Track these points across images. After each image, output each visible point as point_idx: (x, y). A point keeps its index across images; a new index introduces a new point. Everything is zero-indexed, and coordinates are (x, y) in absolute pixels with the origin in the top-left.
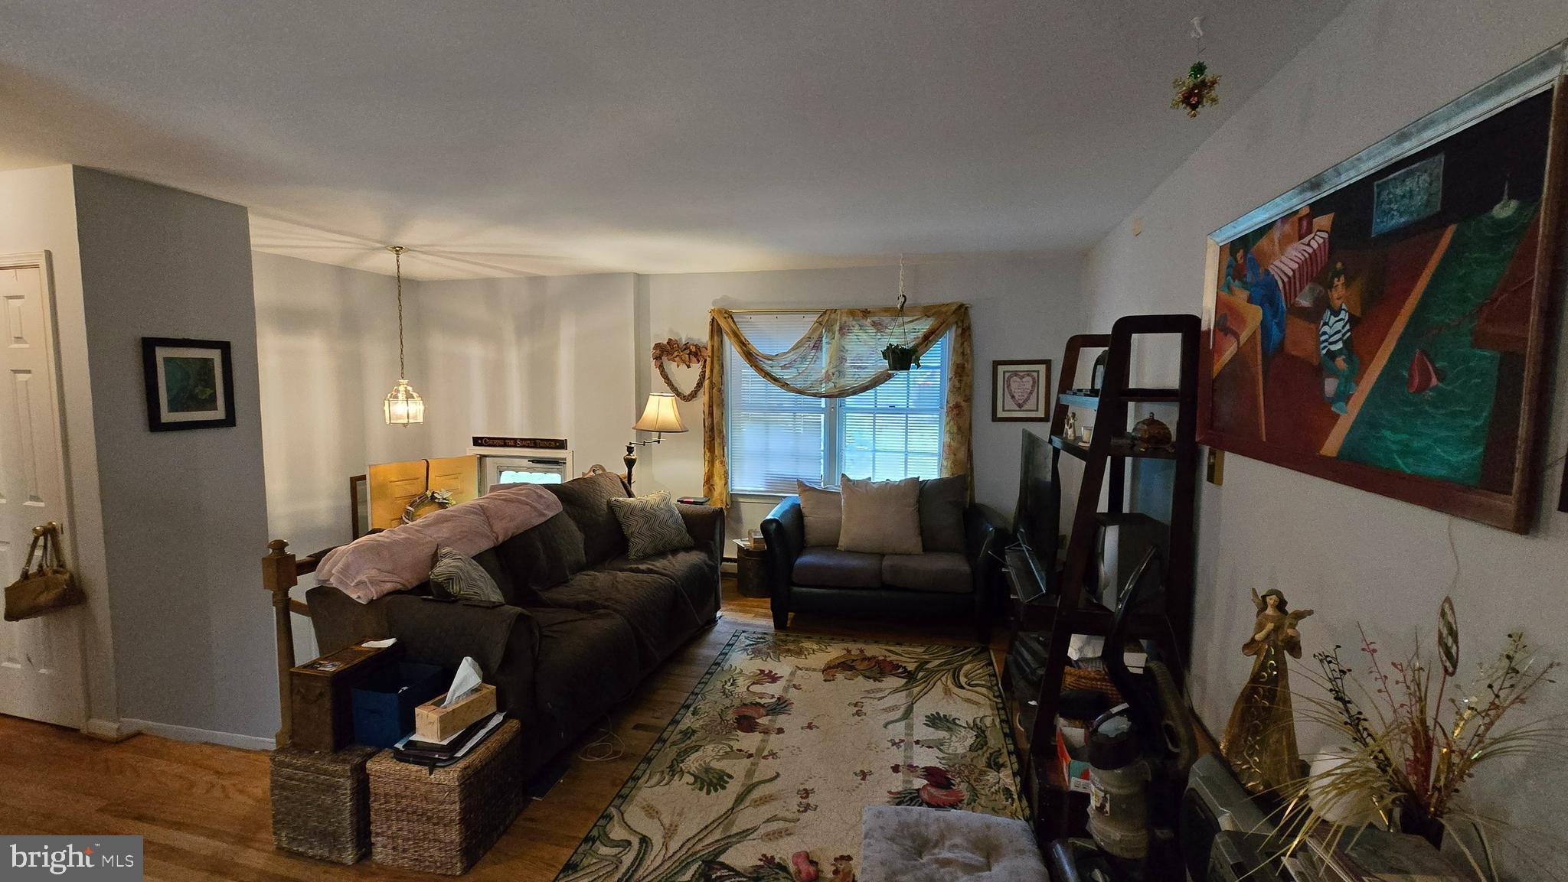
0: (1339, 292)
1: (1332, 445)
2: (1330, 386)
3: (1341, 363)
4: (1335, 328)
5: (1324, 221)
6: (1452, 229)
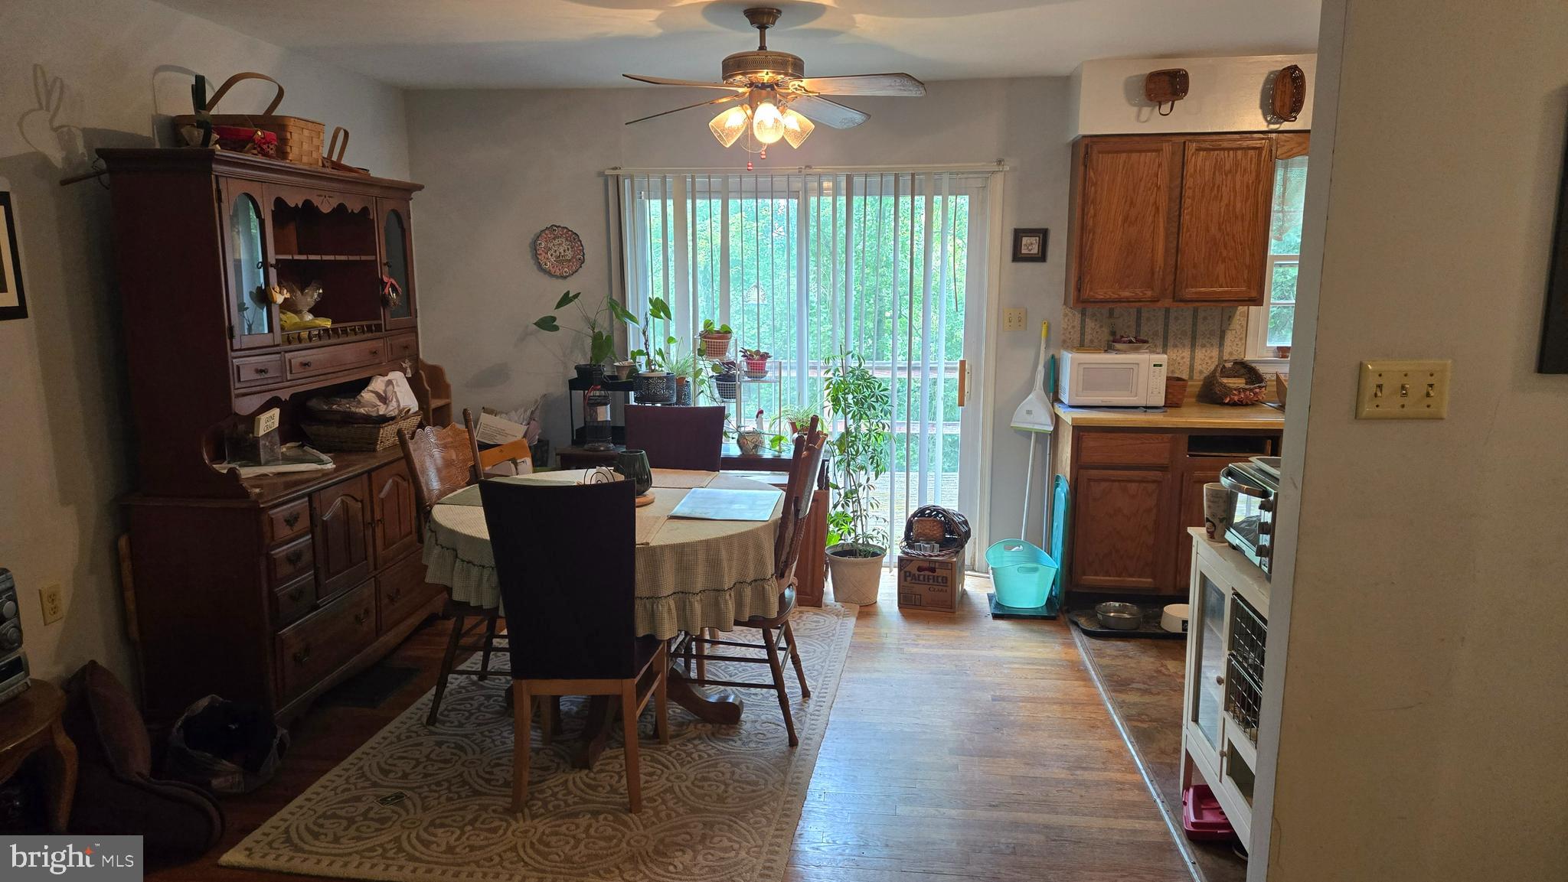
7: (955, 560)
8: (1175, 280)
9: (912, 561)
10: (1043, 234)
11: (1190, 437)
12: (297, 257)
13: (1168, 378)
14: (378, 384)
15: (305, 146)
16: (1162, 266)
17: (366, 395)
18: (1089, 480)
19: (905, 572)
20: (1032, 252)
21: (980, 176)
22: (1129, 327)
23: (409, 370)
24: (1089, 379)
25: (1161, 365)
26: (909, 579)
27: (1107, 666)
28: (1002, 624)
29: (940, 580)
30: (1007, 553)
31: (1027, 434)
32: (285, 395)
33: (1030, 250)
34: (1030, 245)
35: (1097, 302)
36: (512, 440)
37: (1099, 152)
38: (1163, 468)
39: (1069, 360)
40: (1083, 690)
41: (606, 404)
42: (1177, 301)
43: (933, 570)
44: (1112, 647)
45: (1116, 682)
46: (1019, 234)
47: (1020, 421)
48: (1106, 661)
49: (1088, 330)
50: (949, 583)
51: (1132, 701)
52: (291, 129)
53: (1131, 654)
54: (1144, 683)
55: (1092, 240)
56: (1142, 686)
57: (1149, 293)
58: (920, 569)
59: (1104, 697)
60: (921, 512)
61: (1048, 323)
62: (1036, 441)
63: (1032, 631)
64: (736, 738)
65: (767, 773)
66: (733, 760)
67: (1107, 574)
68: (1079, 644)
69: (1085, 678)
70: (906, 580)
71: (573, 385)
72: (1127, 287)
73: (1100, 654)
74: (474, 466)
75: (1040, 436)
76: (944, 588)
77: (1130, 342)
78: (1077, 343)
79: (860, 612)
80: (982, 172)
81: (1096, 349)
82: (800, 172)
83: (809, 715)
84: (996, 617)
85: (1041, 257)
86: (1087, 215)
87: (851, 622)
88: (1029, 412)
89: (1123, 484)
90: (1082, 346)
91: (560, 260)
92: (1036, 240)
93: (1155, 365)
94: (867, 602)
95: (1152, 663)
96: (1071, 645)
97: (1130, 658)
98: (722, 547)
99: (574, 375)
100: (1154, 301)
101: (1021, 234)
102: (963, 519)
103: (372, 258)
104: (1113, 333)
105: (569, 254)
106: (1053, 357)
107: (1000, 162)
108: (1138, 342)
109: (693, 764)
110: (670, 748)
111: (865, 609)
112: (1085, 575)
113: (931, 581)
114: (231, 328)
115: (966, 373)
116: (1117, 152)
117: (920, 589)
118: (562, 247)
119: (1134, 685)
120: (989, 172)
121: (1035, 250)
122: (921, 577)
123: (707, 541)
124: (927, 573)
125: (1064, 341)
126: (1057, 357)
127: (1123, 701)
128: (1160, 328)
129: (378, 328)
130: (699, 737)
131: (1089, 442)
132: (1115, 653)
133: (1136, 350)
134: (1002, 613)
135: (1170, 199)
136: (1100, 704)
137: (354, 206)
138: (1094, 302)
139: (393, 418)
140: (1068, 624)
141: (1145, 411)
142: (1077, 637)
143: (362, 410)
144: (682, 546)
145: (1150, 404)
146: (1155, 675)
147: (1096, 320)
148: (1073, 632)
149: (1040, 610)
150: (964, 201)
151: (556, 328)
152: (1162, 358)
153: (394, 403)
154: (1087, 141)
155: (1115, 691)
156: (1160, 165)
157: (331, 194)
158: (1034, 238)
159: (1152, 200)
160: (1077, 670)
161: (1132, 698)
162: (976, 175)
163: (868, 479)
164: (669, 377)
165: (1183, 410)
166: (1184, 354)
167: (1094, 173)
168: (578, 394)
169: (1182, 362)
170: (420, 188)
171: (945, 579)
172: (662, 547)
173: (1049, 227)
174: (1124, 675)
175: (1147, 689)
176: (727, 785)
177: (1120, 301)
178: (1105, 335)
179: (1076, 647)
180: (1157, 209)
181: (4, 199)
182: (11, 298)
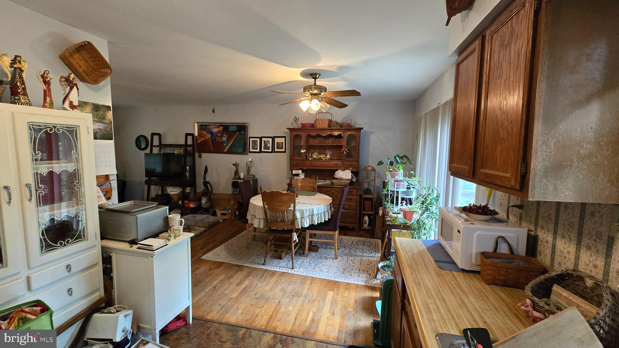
0: (225, 135)
1: (226, 150)
2: (224, 145)
3: (226, 142)
4: (225, 139)
5: (222, 127)
6: (238, 133)
23: (353, 169)
32: (305, 168)
103: (342, 144)
129: (341, 159)
157: (327, 132)
181: (285, 137)
182: (283, 150)
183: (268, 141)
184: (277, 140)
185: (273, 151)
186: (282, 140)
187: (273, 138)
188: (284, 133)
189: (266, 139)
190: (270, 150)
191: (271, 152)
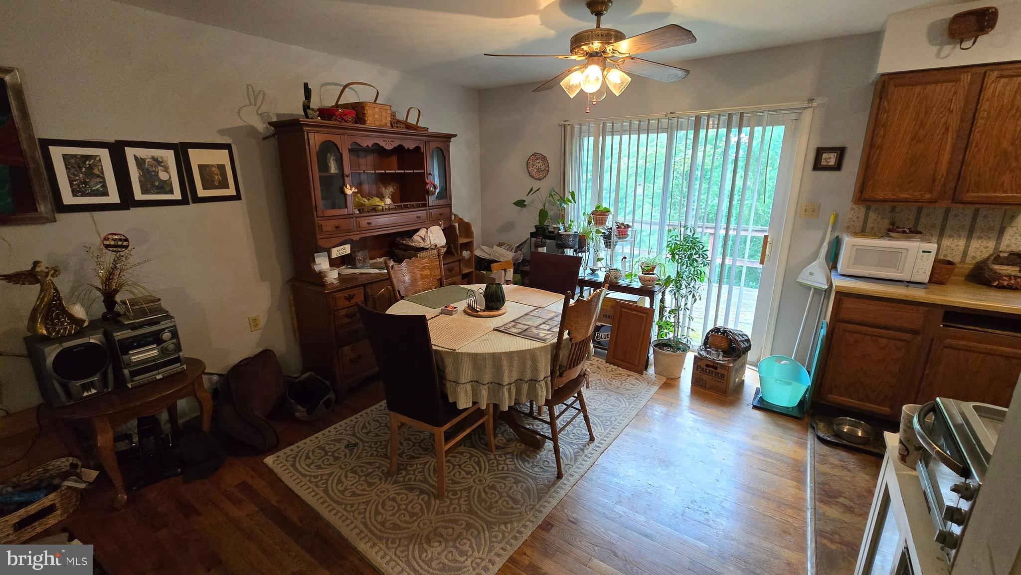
7: (731, 365)
8: (956, 187)
9: (702, 360)
10: (841, 152)
11: (946, 311)
12: (397, 171)
13: (937, 261)
14: (422, 232)
15: (376, 116)
16: (945, 174)
17: (416, 237)
18: (845, 331)
19: (698, 365)
20: (830, 164)
21: (795, 111)
22: (908, 219)
23: (442, 225)
24: (860, 255)
25: (930, 252)
26: (699, 370)
27: (824, 474)
28: (758, 414)
29: (720, 375)
30: (777, 364)
31: (809, 288)
32: (356, 238)
33: (828, 162)
34: (830, 159)
35: (877, 201)
36: (506, 259)
37: (895, 86)
38: (915, 332)
39: (848, 241)
40: (793, 491)
41: (543, 247)
42: (955, 203)
43: (716, 368)
44: (836, 456)
45: (825, 491)
46: (820, 152)
47: (804, 278)
48: (825, 468)
49: (870, 221)
50: (725, 379)
51: (832, 516)
52: (367, 108)
53: (851, 467)
54: (851, 500)
55: (878, 155)
56: (847, 502)
57: (928, 196)
58: (707, 366)
59: (809, 503)
60: (716, 330)
61: (836, 214)
62: (814, 293)
63: (778, 425)
64: (531, 461)
65: (529, 496)
66: (518, 477)
67: (850, 397)
68: (809, 447)
69: (801, 481)
70: (697, 370)
71: (533, 235)
72: (906, 191)
73: (823, 460)
74: (440, 279)
75: (817, 291)
76: (722, 381)
77: (904, 232)
78: (859, 229)
79: (665, 383)
80: (795, 109)
81: (874, 235)
82: (666, 116)
83: (583, 456)
84: (755, 407)
85: (838, 167)
86: (877, 135)
87: (655, 388)
88: (811, 274)
89: (874, 338)
90: (862, 232)
91: (539, 170)
92: (834, 155)
93: (923, 252)
94: (672, 377)
95: (867, 481)
96: (803, 445)
97: (849, 470)
98: (504, 358)
99: (534, 230)
100: (933, 201)
101: (822, 151)
102: (746, 338)
103: (423, 171)
104: (893, 224)
105: (543, 167)
106: (837, 237)
107: (811, 100)
108: (914, 232)
109: (496, 472)
110: (492, 457)
111: (671, 382)
112: (831, 394)
113: (714, 374)
114: (316, 207)
115: (768, 243)
116: (913, 85)
117: (705, 377)
118: (540, 164)
119: (841, 500)
120: (801, 108)
121: (832, 162)
122: (708, 371)
123: (493, 354)
124: (711, 369)
125: (848, 227)
126: (840, 237)
127: (824, 514)
128: (939, 223)
129: (424, 205)
130: (512, 454)
131: (848, 304)
132: (836, 462)
133: (908, 239)
134: (762, 406)
135: (962, 121)
136: (801, 510)
137: (410, 145)
138: (875, 201)
139: (427, 249)
140: (809, 426)
141: (908, 286)
142: (810, 440)
143: (413, 244)
144: (476, 354)
145: (913, 280)
146: (865, 494)
147: (879, 213)
148: (809, 434)
149: (791, 409)
150: (779, 130)
151: (525, 206)
152: (933, 247)
153: (428, 242)
154: (884, 78)
155: (821, 501)
156: (955, 93)
157: (393, 140)
158: (833, 154)
159: (943, 120)
160: (798, 469)
161: (833, 512)
162: (791, 111)
163: (686, 304)
164: (576, 235)
165: (948, 288)
166: (959, 243)
167: (888, 104)
168: (534, 239)
169: (955, 248)
170: (455, 136)
171: (723, 376)
172: (463, 354)
173: (846, 146)
174: (836, 486)
175: (851, 507)
176: (501, 497)
177: (899, 201)
178: (886, 224)
179: (806, 447)
180: (947, 129)
181: (227, 147)
182: (232, 191)
183: (158, 162)
184: (197, 157)
185: (189, 197)
186: (221, 157)
187: (181, 151)
188: (222, 132)
189: (145, 153)
190: (177, 195)
191: (184, 202)
